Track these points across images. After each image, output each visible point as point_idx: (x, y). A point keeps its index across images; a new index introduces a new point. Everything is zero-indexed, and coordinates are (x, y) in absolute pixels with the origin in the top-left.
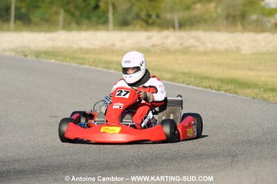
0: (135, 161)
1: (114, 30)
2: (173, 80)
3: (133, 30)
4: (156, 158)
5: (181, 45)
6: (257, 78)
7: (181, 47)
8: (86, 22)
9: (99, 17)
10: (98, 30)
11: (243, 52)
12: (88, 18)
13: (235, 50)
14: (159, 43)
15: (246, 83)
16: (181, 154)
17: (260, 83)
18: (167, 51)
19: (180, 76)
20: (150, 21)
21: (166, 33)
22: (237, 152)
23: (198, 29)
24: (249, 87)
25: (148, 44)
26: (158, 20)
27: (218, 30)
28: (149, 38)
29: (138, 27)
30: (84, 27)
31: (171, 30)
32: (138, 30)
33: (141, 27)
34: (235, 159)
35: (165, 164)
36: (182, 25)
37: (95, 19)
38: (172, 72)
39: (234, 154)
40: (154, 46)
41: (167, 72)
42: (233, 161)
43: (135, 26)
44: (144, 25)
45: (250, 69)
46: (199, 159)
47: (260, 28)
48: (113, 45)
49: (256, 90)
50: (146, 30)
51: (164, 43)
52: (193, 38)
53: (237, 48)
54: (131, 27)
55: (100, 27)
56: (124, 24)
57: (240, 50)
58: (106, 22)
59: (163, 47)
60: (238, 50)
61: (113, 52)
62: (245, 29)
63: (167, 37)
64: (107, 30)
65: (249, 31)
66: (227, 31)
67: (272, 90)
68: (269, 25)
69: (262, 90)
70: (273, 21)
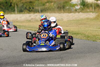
0: (26, 61)
1: (17, 14)
4: (34, 60)
6: (69, 29)
8: (7, 11)
9: (12, 9)
10: (11, 14)
11: (64, 20)
12: (8, 9)
13: (61, 19)
14: (34, 18)
16: (43, 58)
17: (70, 31)
18: (37, 21)
20: (30, 10)
21: (36, 14)
22: (63, 56)
23: (47, 13)
25: (30, 18)
26: (33, 9)
27: (55, 13)
28: (30, 16)
29: (26, 12)
30: (7, 13)
31: (38, 13)
32: (26, 14)
33: (27, 12)
34: (63, 59)
35: (37, 62)
36: (42, 11)
37: (10, 10)
39: (62, 57)
40: (32, 19)
42: (62, 60)
43: (25, 12)
44: (28, 11)
45: (67, 26)
46: (50, 59)
47: (70, 11)
48: (17, 19)
50: (29, 13)
51: (36, 18)
53: (62, 19)
54: (23, 12)
55: (12, 13)
56: (21, 11)
57: (63, 20)
58: (14, 11)
59: (35, 19)
61: (17, 22)
62: (64, 12)
63: (36, 16)
64: (15, 14)
65: (66, 13)
66: (58, 13)
67: (75, 34)
68: (73, 10)
69: (71, 34)
70: (74, 9)
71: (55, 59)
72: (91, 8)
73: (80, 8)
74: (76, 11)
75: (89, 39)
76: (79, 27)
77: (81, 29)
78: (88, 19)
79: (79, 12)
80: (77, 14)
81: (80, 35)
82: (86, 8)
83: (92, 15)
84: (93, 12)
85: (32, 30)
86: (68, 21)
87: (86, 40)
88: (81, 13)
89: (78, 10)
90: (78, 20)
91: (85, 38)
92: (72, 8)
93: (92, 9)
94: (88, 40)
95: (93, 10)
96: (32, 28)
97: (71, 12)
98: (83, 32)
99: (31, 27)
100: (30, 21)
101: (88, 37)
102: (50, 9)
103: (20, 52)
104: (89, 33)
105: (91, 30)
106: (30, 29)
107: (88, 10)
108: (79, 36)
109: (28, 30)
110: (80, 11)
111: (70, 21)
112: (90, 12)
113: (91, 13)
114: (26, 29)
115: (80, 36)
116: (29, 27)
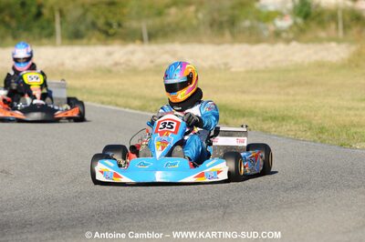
0: (96, 217)
1: (62, 44)
2: (142, 108)
3: (88, 44)
4: (124, 211)
5: (152, 62)
6: (254, 103)
7: (152, 65)
8: (25, 35)
9: (43, 28)
10: (41, 45)
11: (233, 70)
12: (28, 29)
13: (223, 67)
14: (122, 61)
15: (239, 110)
16: (156, 206)
17: (257, 110)
18: (134, 71)
19: (151, 103)
20: (111, 31)
21: (131, 47)
22: (230, 201)
23: (173, 42)
24: (244, 116)
25: (108, 62)
26: (120, 30)
27: (200, 42)
28: (110, 54)
29: (94, 40)
31: (138, 42)
32: (95, 44)
33: (99, 40)
34: (229, 211)
35: (135, 219)
36: (153, 36)
37: (36, 30)
38: (141, 97)
39: (226, 203)
40: (116, 64)
41: (135, 98)
42: (225, 213)
43: (90, 39)
44: (103, 37)
45: (244, 92)
46: (181, 211)
47: (254, 37)
48: (63, 64)
49: (252, 120)
50: (105, 43)
51: (130, 61)
52: (167, 52)
53: (226, 64)
54: (85, 41)
55: (44, 41)
56: (75, 36)
57: (231, 67)
58: (51, 35)
59: (128, 65)
60: (227, 67)
61: (62, 73)
62: (236, 38)
63: (133, 53)
64: (54, 44)
65: (240, 42)
66: (212, 42)
67: (273, 119)
68: (266, 33)
69: (260, 118)
70: (272, 28)
71: (202, 208)
72: (333, 26)
73: (291, 27)
74: (277, 35)
75: (324, 137)
76: (288, 94)
77: (294, 101)
78: (320, 65)
79: (288, 41)
80: (281, 47)
81: (293, 122)
82: (313, 25)
83: (336, 52)
84: (338, 41)
85: (117, 105)
86: (247, 72)
87: (314, 141)
88: (294, 44)
89: (284, 35)
90: (287, 70)
91: (308, 134)
92: (262, 26)
93: (337, 28)
94: (323, 142)
95: (341, 33)
96: (117, 95)
97: (259, 41)
98: (304, 113)
99: (112, 94)
100: (108, 72)
101: (322, 130)
102: (183, 30)
103: (72, 182)
104: (325, 116)
105: (331, 107)
106: (109, 99)
107: (322, 34)
108: (288, 127)
109: (103, 103)
110: (291, 35)
111: (257, 72)
112: (330, 40)
113: (333, 44)
114: (94, 102)
115: (293, 128)
116: (105, 95)
